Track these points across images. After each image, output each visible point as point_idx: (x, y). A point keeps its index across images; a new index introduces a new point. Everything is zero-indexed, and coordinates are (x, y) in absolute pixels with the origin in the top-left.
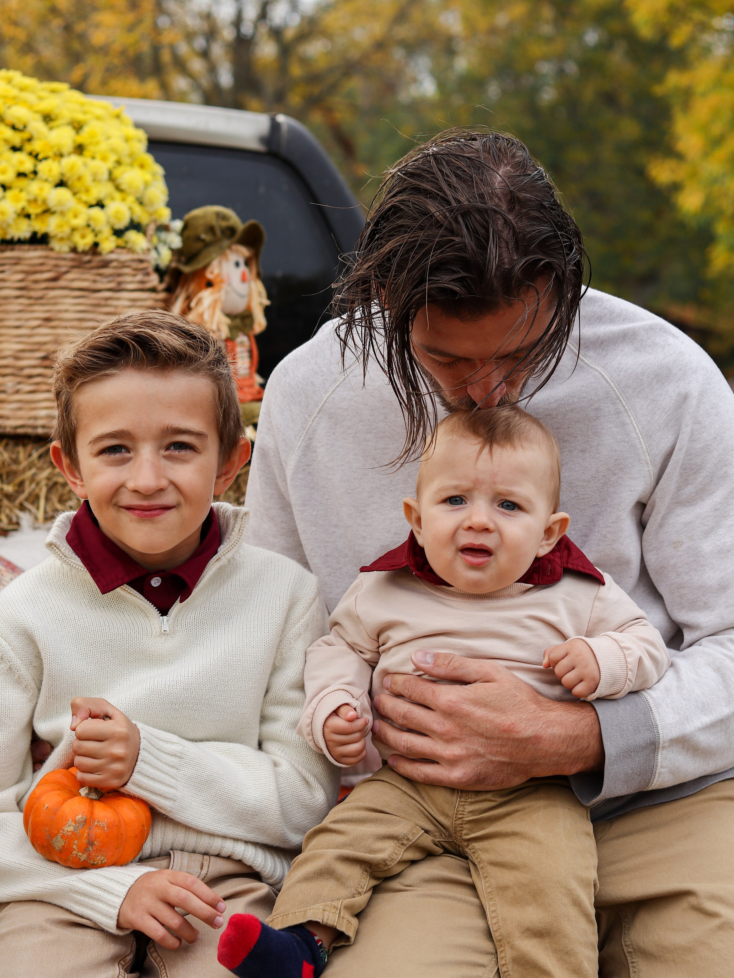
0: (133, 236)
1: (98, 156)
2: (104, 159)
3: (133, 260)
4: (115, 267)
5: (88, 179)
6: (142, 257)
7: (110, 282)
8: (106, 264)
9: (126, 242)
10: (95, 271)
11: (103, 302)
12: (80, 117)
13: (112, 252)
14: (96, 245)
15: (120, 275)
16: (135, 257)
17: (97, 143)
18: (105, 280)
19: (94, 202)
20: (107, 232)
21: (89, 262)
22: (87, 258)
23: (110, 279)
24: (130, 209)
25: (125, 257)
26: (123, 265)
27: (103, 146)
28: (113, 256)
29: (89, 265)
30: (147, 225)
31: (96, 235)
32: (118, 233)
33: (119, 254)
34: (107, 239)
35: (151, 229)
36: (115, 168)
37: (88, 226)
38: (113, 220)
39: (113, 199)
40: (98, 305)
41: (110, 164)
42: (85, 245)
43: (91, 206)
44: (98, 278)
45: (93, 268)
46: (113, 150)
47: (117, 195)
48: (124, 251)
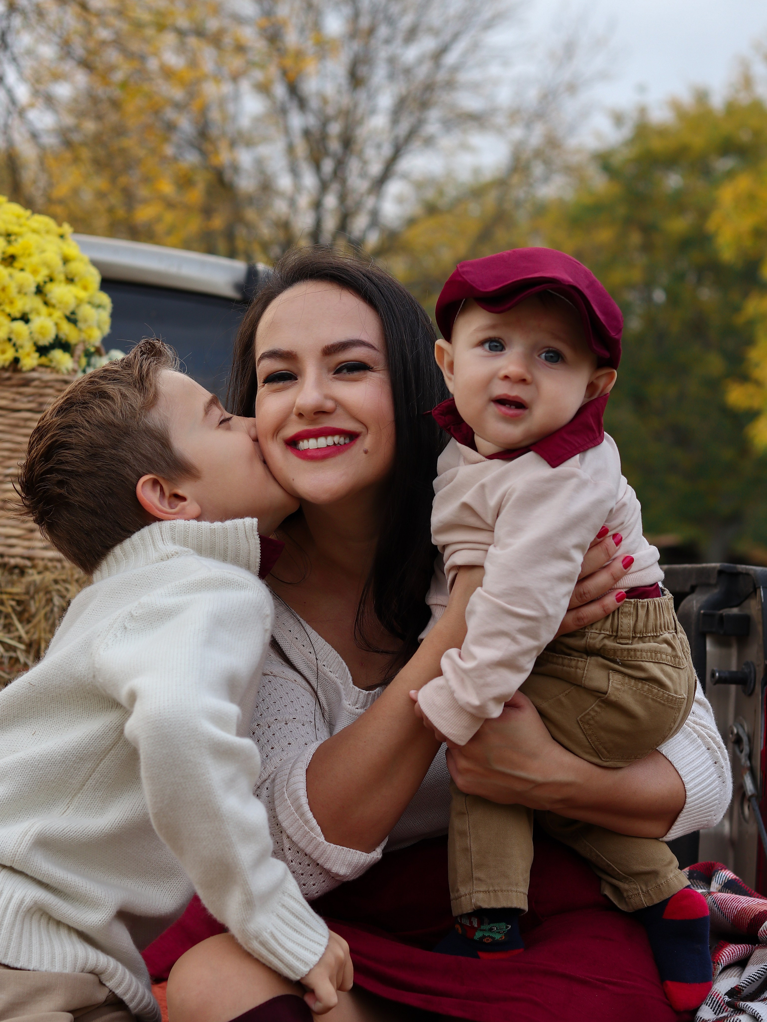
0: (58, 355)
1: (28, 269)
2: (35, 272)
3: (57, 381)
4: (36, 387)
5: (13, 290)
6: (66, 377)
7: (30, 402)
8: (27, 383)
9: (51, 361)
10: (15, 390)
11: (22, 423)
12: (14, 229)
13: (33, 370)
14: (16, 360)
15: (42, 395)
16: (60, 377)
17: (30, 255)
18: (25, 400)
19: (18, 315)
20: (28, 347)
21: (9, 379)
22: (7, 375)
23: (31, 398)
24: (57, 324)
25: (48, 376)
26: (46, 385)
27: (36, 259)
28: (35, 375)
29: (8, 383)
30: (76, 345)
31: (17, 351)
32: (42, 350)
33: (41, 372)
34: (28, 355)
35: (79, 351)
36: (45, 282)
37: (10, 340)
38: (36, 336)
39: (38, 314)
40: (17, 426)
41: (40, 278)
42: (5, 360)
43: (14, 319)
44: (18, 397)
45: (12, 386)
46: (47, 265)
47: (44, 310)
48: (49, 370)
